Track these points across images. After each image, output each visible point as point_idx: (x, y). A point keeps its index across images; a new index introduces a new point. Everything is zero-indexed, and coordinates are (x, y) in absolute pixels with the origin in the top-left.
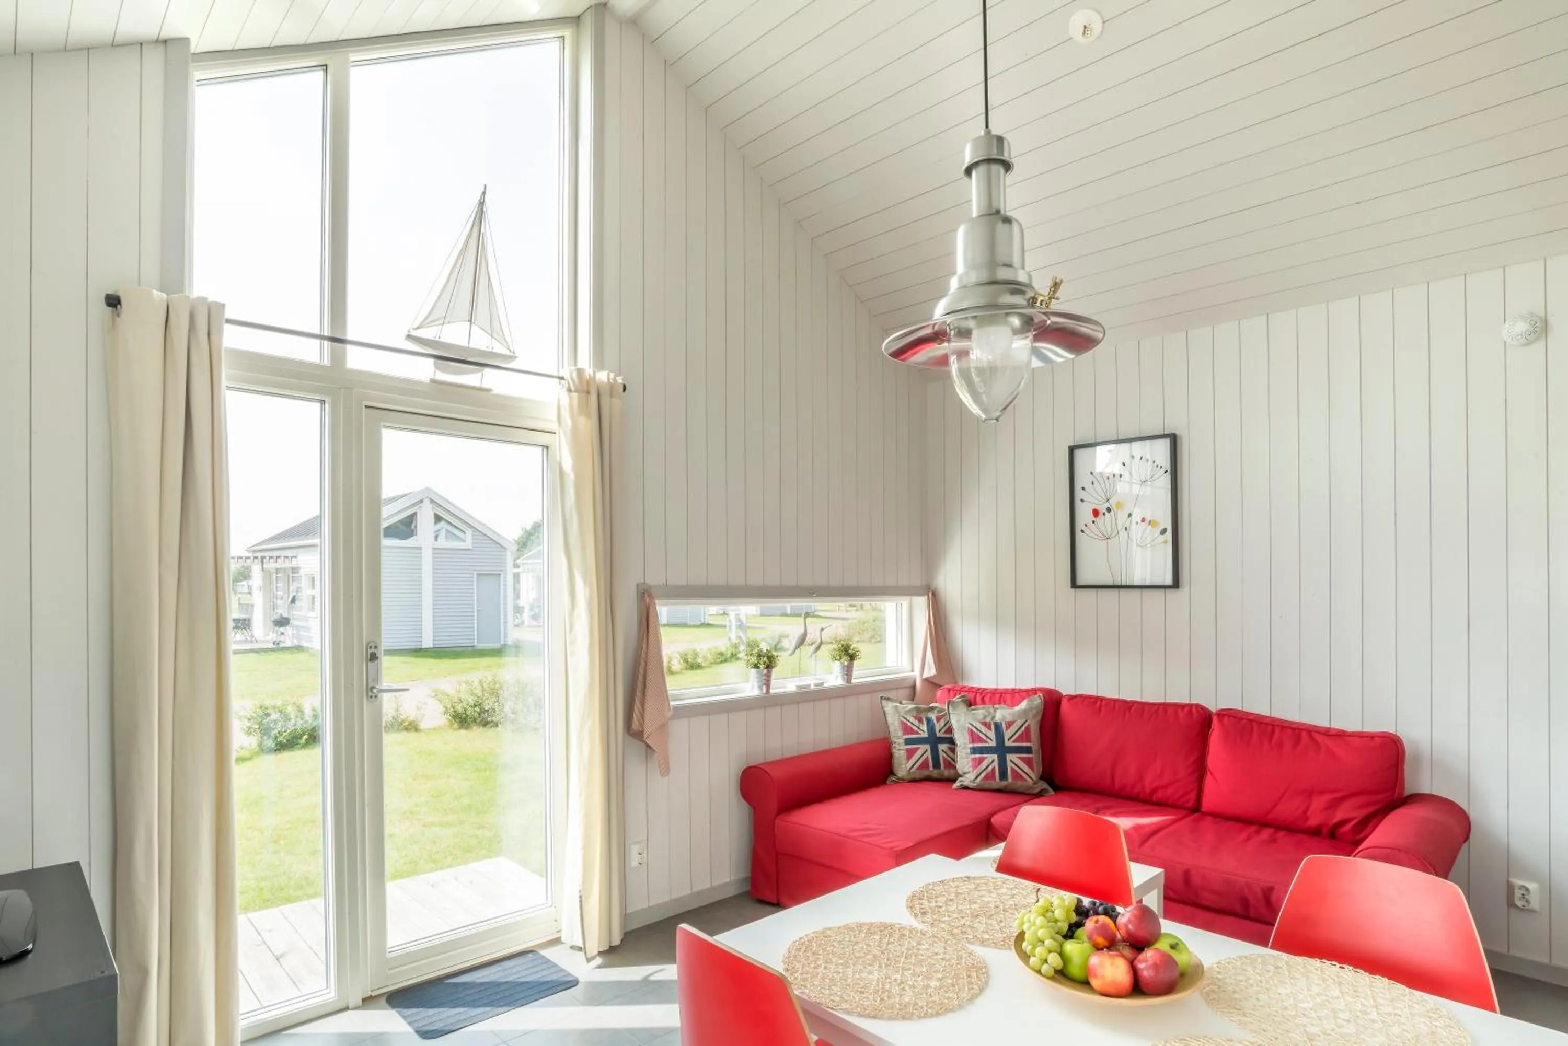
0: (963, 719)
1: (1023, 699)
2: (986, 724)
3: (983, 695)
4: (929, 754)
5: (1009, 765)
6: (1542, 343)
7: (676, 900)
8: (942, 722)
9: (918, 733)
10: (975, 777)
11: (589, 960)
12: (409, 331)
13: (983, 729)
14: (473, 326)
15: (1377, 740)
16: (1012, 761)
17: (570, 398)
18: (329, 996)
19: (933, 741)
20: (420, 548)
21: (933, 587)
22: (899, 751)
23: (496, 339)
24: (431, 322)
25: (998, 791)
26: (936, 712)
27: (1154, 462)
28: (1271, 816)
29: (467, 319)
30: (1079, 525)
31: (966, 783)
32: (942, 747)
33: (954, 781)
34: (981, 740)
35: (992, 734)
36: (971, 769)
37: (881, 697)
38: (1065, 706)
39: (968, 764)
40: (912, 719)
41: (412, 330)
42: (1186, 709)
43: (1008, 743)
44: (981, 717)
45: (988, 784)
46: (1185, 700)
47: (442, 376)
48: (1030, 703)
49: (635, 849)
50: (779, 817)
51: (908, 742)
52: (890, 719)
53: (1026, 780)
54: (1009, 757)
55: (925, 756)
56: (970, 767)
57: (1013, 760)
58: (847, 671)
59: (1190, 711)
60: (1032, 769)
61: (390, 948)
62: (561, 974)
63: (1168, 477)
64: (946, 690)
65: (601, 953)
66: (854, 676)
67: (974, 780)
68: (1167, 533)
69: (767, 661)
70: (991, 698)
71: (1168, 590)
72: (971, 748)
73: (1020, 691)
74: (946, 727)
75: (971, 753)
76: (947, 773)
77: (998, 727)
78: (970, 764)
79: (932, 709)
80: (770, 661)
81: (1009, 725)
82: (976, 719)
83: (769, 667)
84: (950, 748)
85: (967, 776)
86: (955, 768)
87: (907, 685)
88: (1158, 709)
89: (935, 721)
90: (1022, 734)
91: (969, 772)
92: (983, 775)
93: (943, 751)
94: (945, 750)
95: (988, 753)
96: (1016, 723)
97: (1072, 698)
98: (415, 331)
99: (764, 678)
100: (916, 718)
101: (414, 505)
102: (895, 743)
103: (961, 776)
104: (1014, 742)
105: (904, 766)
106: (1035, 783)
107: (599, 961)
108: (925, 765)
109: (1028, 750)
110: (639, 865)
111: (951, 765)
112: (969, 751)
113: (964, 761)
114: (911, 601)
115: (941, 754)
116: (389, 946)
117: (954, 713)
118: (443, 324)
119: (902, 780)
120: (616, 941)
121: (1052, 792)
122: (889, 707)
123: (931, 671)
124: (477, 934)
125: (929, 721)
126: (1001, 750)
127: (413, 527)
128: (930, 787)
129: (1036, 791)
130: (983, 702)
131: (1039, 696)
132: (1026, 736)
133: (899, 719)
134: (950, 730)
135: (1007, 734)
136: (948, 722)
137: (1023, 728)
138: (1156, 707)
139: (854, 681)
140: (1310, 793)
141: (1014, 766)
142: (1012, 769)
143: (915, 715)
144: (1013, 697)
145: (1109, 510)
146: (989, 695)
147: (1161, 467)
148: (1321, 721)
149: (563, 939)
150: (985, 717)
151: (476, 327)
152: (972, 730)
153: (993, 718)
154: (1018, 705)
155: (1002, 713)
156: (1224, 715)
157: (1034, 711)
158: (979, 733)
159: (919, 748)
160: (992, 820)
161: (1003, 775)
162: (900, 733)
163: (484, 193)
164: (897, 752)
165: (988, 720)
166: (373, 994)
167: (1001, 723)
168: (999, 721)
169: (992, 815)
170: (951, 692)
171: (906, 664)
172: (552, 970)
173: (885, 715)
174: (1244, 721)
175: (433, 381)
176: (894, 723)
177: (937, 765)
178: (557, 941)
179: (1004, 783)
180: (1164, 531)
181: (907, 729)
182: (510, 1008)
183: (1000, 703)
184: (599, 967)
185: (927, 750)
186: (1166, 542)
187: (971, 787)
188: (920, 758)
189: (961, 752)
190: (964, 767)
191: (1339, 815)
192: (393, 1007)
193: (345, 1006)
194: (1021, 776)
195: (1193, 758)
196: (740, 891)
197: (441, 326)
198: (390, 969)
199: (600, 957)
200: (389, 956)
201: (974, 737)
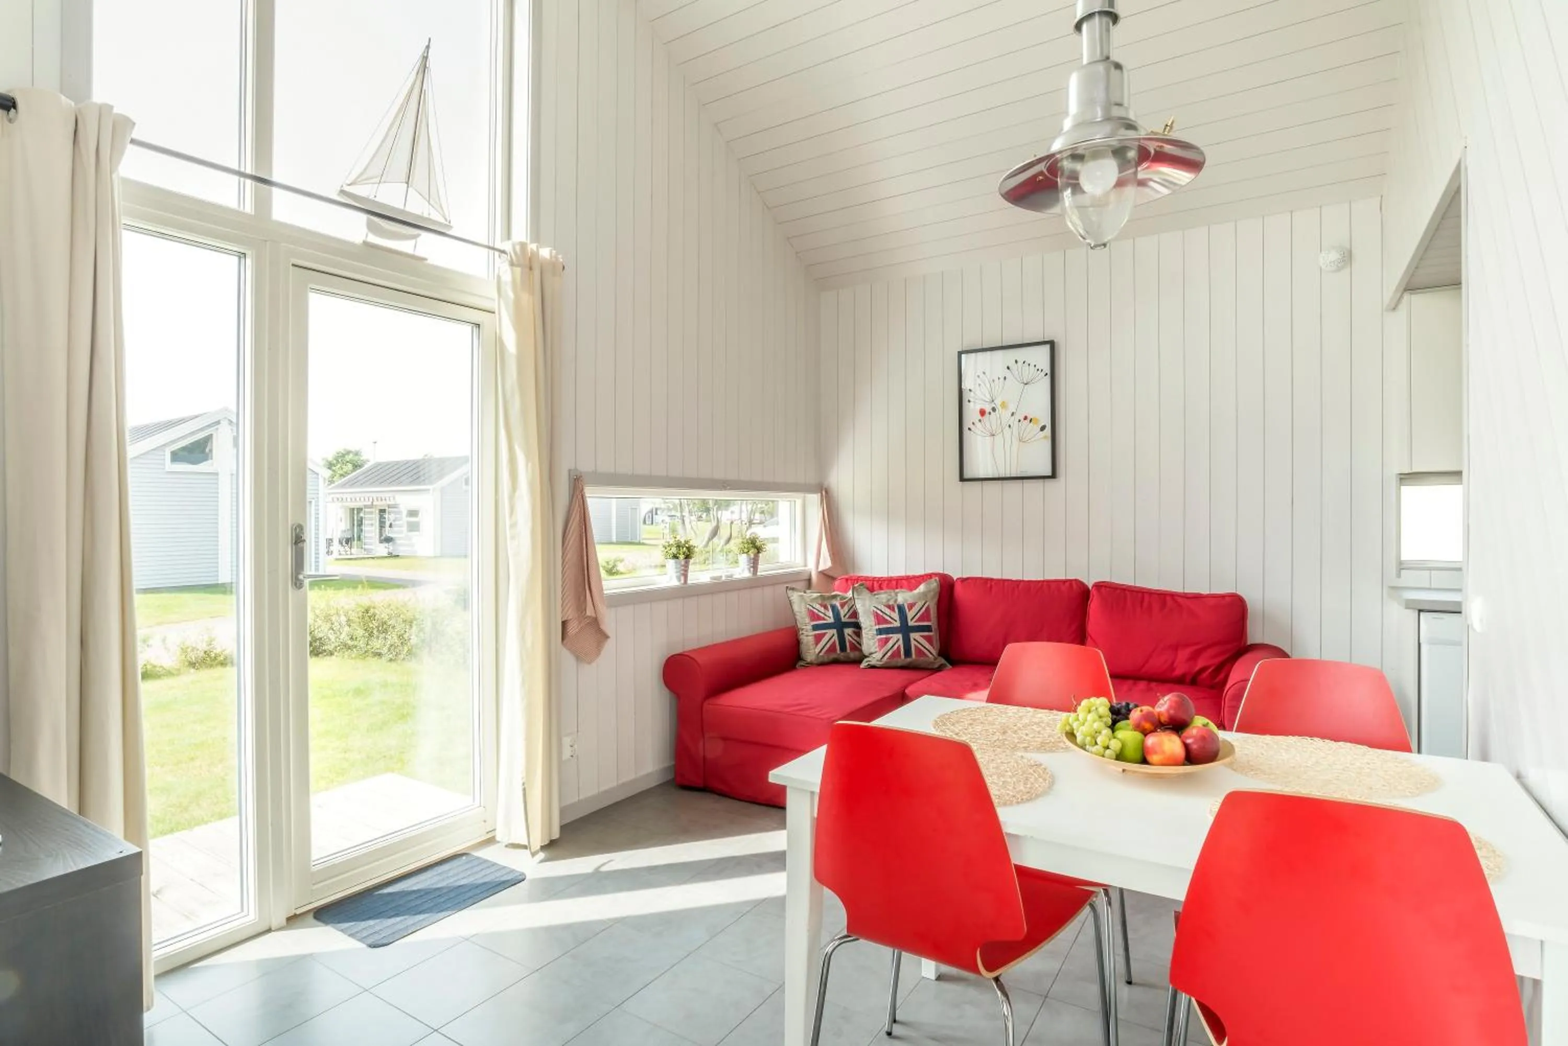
0: (867, 603)
1: (920, 584)
2: (891, 608)
3: (880, 582)
4: (836, 638)
5: (913, 643)
6: (1347, 270)
7: (606, 792)
8: (846, 608)
9: (824, 619)
10: (881, 656)
11: (533, 854)
12: (342, 186)
13: (887, 611)
14: (410, 189)
15: (1227, 599)
16: (915, 640)
17: (513, 273)
18: (251, 918)
19: (839, 625)
20: (217, 474)
21: (825, 486)
22: (807, 637)
23: (433, 207)
24: (366, 179)
25: (903, 668)
26: (839, 599)
27: (1035, 366)
28: (1144, 670)
29: (404, 181)
30: (967, 424)
31: (873, 662)
32: (848, 631)
33: (860, 662)
34: (886, 622)
35: (896, 615)
36: (877, 649)
37: (787, 587)
38: (958, 589)
39: (874, 645)
40: (818, 607)
41: (344, 186)
42: (1067, 584)
43: (911, 623)
44: (884, 601)
45: (895, 662)
46: (1062, 577)
47: (374, 239)
48: (928, 586)
49: (567, 741)
50: (707, 702)
51: (815, 628)
52: (796, 607)
53: (928, 656)
54: (913, 636)
55: (832, 640)
56: (876, 648)
57: (916, 638)
58: (754, 563)
59: (1071, 585)
60: (932, 645)
61: (314, 861)
62: (504, 872)
63: (1047, 380)
64: (844, 580)
65: (543, 848)
66: (759, 570)
67: (881, 659)
68: (1047, 429)
69: (687, 551)
70: (888, 584)
71: (1046, 480)
72: (877, 630)
73: (914, 577)
74: (851, 611)
75: (877, 635)
76: (853, 655)
77: (901, 609)
78: (877, 644)
79: (835, 597)
80: (689, 551)
81: (911, 606)
82: (881, 603)
83: (688, 557)
84: (854, 632)
85: (874, 656)
86: (861, 650)
87: (805, 578)
88: (1042, 586)
89: (839, 608)
90: (923, 614)
91: (876, 652)
92: (889, 654)
93: (849, 635)
94: (850, 634)
95: (892, 633)
96: (917, 604)
97: (963, 580)
98: (349, 187)
99: (683, 568)
100: (821, 605)
101: (209, 426)
102: (803, 629)
103: (866, 657)
104: (916, 622)
105: (812, 650)
106: (935, 659)
107: (542, 855)
108: (832, 649)
109: (928, 629)
110: (571, 758)
111: (857, 647)
112: (875, 632)
113: (870, 643)
114: (805, 497)
115: (847, 638)
116: (314, 858)
117: (858, 599)
118: (379, 183)
119: (811, 664)
120: (556, 835)
121: (949, 666)
122: (795, 596)
123: (826, 563)
124: (405, 840)
125: (834, 608)
126: (905, 629)
127: (207, 450)
128: (839, 668)
129: (936, 666)
130: (881, 588)
131: (936, 580)
132: (925, 616)
133: (806, 606)
134: (855, 614)
135: (910, 615)
136: (853, 605)
137: (924, 609)
138: (1040, 584)
139: (759, 574)
140: (1175, 648)
141: (916, 643)
142: (916, 647)
143: (820, 602)
144: (909, 582)
145: (994, 410)
146: (886, 582)
147: (1042, 370)
148: (1177, 588)
149: (498, 839)
150: (889, 600)
151: (414, 191)
152: (876, 613)
153: (896, 601)
154: (915, 589)
155: (903, 597)
156: (1102, 586)
157: (932, 593)
158: (884, 616)
159: (827, 633)
160: (906, 691)
161: (908, 653)
162: (807, 620)
163: (428, 47)
164: (805, 638)
165: (891, 603)
166: (298, 912)
167: (903, 605)
168: (901, 603)
169: (906, 687)
170: (849, 582)
171: (799, 560)
172: (492, 869)
173: (791, 604)
174: (1118, 591)
175: (366, 244)
176: (800, 609)
177: (843, 648)
178: (491, 841)
179: (909, 660)
180: (1043, 428)
181: (814, 616)
182: (454, 912)
183: (897, 588)
184: (542, 861)
185: (833, 635)
186: (1045, 437)
187: (878, 666)
188: (828, 641)
189: (867, 634)
190: (870, 649)
191: (1200, 664)
192: (326, 923)
193: (268, 928)
194: (923, 652)
195: (1073, 627)
196: (665, 780)
197: (376, 185)
198: (314, 884)
199: (543, 852)
200: (314, 869)
201: (879, 619)
